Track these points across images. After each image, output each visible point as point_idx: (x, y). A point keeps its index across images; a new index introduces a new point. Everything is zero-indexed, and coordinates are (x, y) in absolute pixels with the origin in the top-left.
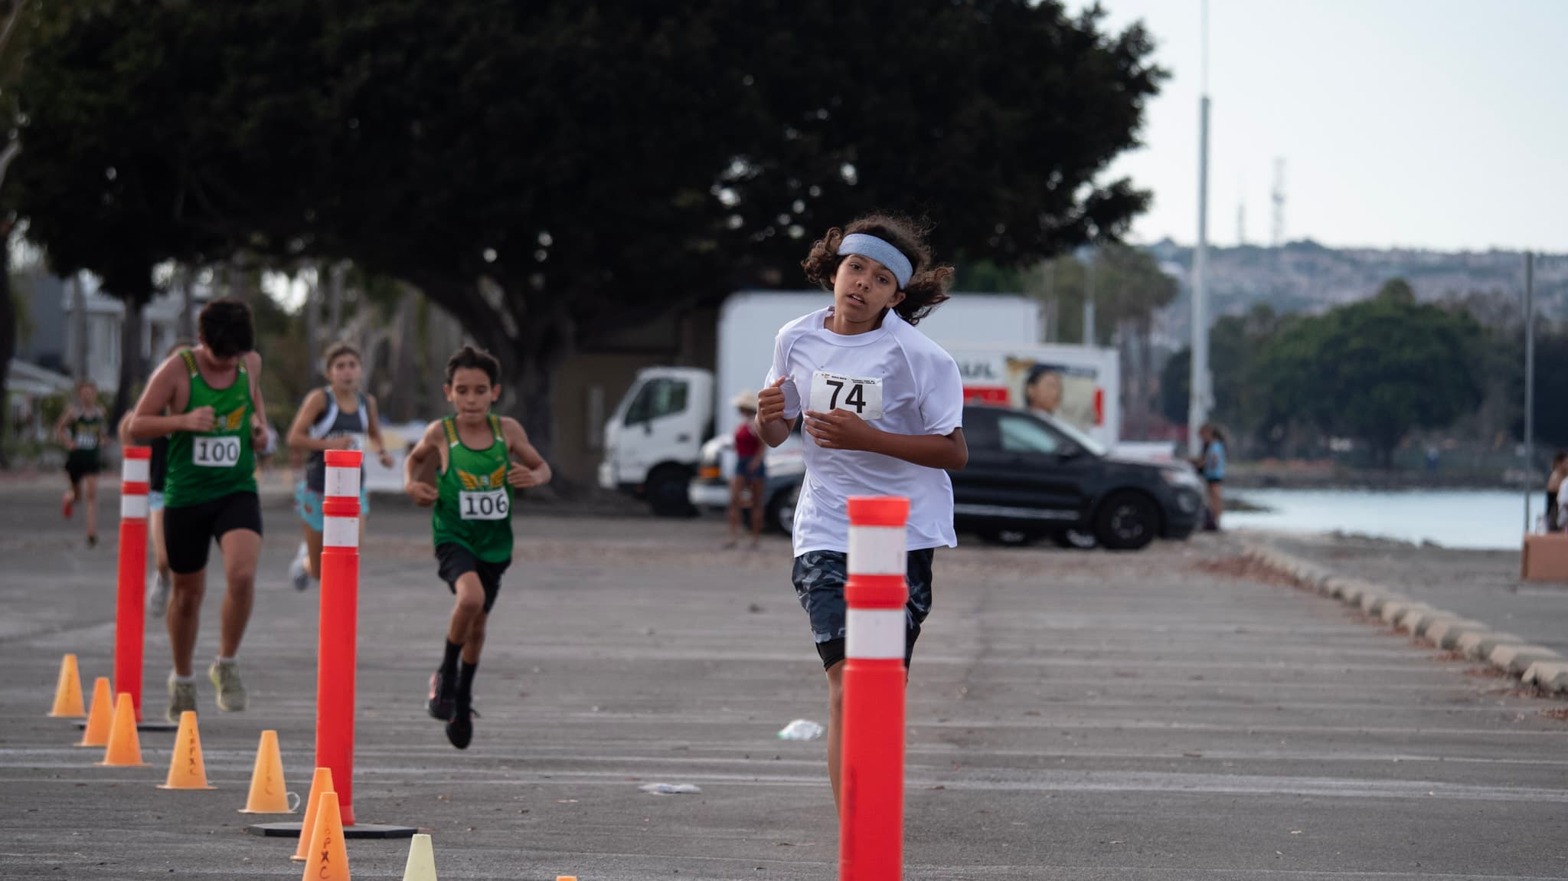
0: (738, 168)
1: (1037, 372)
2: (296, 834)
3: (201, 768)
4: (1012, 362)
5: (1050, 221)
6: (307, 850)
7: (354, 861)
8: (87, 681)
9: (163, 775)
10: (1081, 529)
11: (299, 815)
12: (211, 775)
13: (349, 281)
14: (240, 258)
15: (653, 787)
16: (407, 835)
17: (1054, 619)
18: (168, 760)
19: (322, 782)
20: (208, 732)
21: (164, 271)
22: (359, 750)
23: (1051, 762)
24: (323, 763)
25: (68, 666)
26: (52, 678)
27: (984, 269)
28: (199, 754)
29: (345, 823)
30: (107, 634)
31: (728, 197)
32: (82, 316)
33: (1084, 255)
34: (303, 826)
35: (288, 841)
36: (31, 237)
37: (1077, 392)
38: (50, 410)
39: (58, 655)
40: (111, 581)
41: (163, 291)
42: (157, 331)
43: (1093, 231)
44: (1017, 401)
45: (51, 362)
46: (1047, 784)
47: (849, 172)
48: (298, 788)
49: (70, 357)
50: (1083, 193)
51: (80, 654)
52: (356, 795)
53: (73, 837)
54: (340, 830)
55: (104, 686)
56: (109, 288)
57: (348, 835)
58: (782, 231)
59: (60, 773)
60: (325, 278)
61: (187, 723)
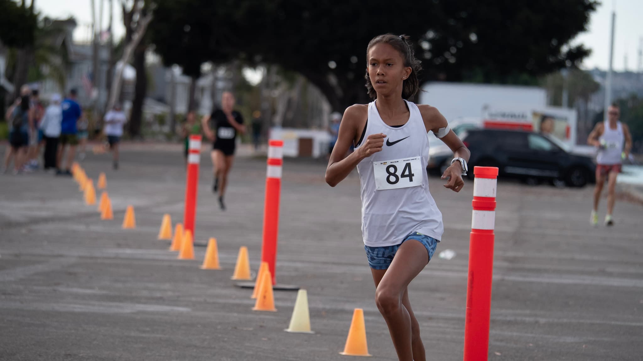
0: (431, 35)
1: (544, 118)
2: (252, 288)
3: (217, 261)
4: (535, 114)
5: (551, 59)
6: (257, 295)
7: (276, 299)
8: (174, 225)
9: (202, 263)
10: (560, 179)
11: (254, 280)
12: (221, 264)
13: (278, 73)
14: (236, 62)
16: (296, 290)
17: (548, 215)
18: (203, 257)
19: (264, 268)
20: (221, 247)
21: (206, 67)
22: (279, 256)
23: (546, 271)
24: (265, 259)
25: (166, 220)
26: (158, 223)
27: (525, 77)
28: (217, 255)
29: (273, 283)
30: (181, 207)
31: (426, 46)
32: (174, 84)
33: (564, 73)
34: (256, 285)
35: (249, 291)
36: (157, 51)
37: (560, 126)
38: (161, 120)
39: (162, 214)
40: (183, 188)
41: (205, 75)
42: (203, 90)
43: (568, 63)
44: (536, 128)
45: (161, 100)
46: (545, 279)
47: (473, 37)
48: (255, 270)
49: (168, 97)
50: (565, 49)
51: (172, 214)
52: (277, 273)
53: (167, 286)
54: (270, 287)
55: (180, 228)
56: (186, 72)
57: (275, 289)
58: (446, 60)
59: (163, 261)
60: (269, 71)
61: (212, 243)
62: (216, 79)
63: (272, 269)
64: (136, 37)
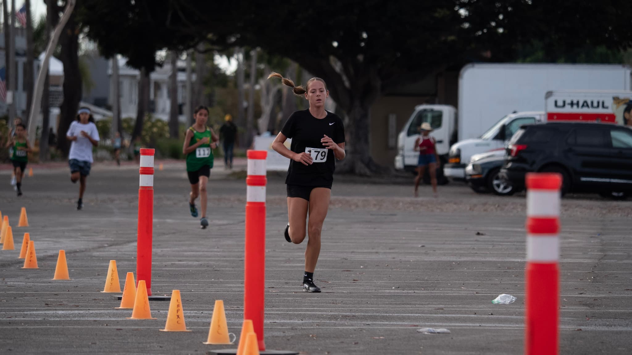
3: (183, 320)
4: (616, 99)
8: (122, 274)
9: (163, 324)
11: (235, 345)
12: (187, 324)
13: (260, 60)
14: (202, 47)
15: (425, 330)
18: (165, 316)
19: (248, 328)
20: (186, 301)
21: (161, 54)
22: (267, 310)
24: (248, 317)
25: (112, 265)
26: (104, 272)
27: (602, 49)
28: (182, 313)
29: (260, 349)
30: (132, 248)
32: (118, 78)
34: (238, 351)
36: (91, 36)
39: (107, 260)
40: (135, 220)
41: (161, 65)
42: (158, 86)
44: (620, 121)
45: (101, 103)
48: (235, 330)
49: (111, 100)
51: (118, 260)
52: (266, 335)
55: (131, 277)
56: (130, 64)
59: (108, 323)
60: (247, 57)
61: (175, 296)
62: (177, 70)
63: (259, 330)
64: (63, 17)
